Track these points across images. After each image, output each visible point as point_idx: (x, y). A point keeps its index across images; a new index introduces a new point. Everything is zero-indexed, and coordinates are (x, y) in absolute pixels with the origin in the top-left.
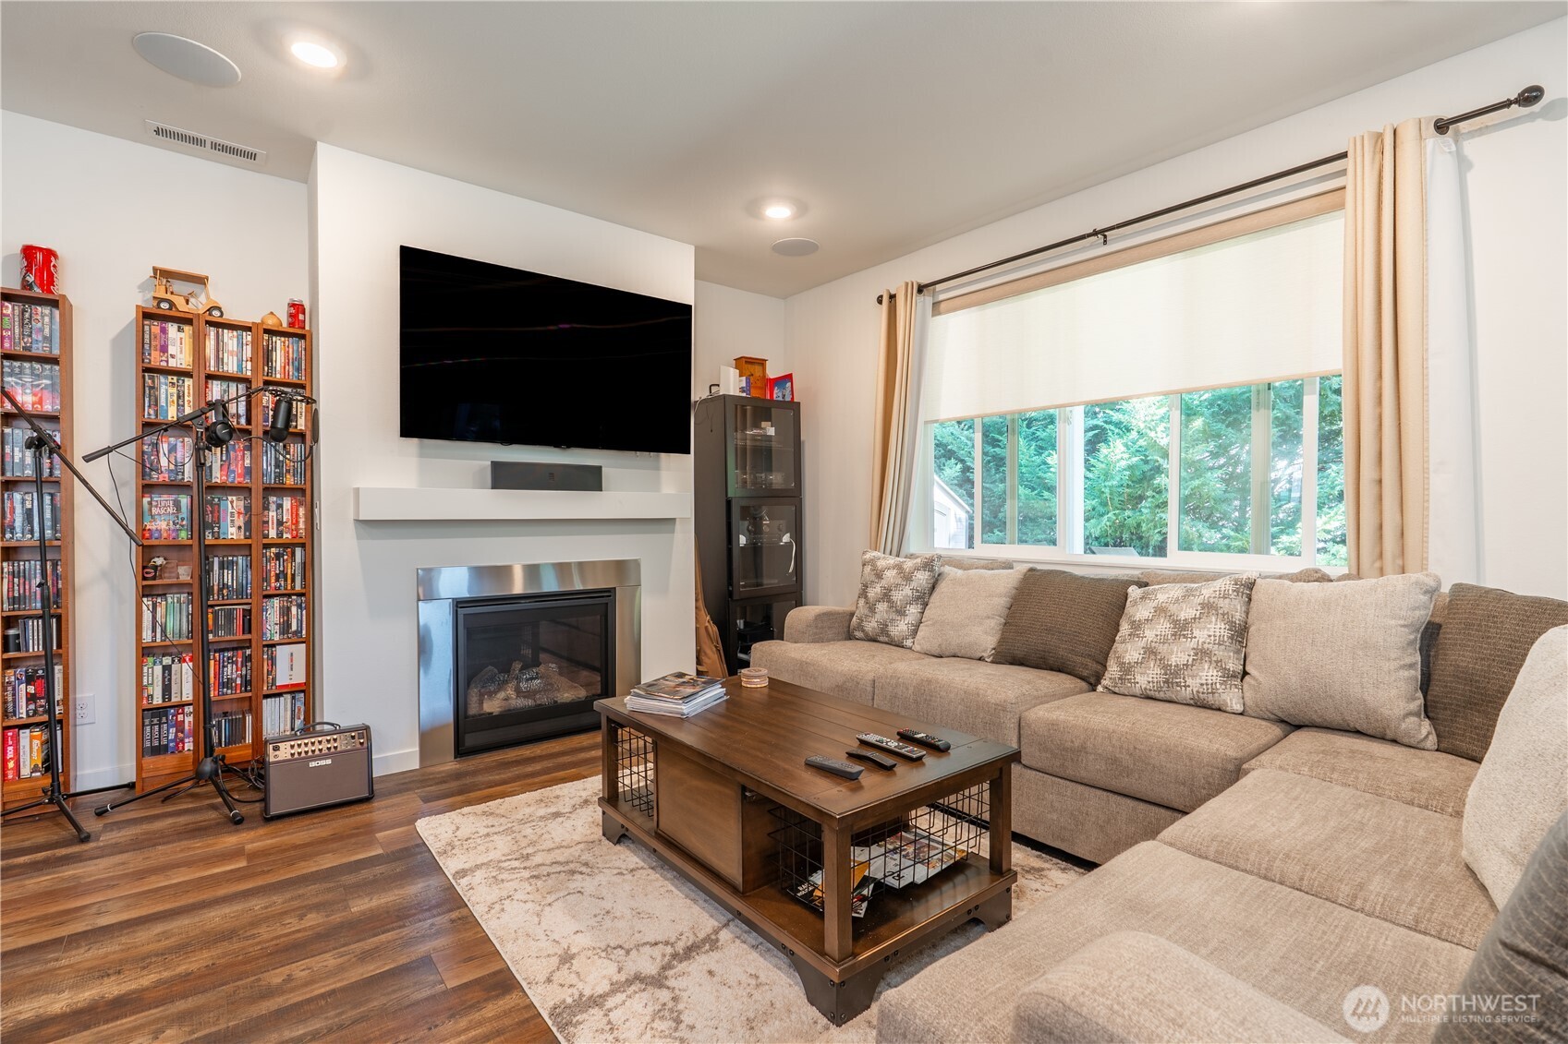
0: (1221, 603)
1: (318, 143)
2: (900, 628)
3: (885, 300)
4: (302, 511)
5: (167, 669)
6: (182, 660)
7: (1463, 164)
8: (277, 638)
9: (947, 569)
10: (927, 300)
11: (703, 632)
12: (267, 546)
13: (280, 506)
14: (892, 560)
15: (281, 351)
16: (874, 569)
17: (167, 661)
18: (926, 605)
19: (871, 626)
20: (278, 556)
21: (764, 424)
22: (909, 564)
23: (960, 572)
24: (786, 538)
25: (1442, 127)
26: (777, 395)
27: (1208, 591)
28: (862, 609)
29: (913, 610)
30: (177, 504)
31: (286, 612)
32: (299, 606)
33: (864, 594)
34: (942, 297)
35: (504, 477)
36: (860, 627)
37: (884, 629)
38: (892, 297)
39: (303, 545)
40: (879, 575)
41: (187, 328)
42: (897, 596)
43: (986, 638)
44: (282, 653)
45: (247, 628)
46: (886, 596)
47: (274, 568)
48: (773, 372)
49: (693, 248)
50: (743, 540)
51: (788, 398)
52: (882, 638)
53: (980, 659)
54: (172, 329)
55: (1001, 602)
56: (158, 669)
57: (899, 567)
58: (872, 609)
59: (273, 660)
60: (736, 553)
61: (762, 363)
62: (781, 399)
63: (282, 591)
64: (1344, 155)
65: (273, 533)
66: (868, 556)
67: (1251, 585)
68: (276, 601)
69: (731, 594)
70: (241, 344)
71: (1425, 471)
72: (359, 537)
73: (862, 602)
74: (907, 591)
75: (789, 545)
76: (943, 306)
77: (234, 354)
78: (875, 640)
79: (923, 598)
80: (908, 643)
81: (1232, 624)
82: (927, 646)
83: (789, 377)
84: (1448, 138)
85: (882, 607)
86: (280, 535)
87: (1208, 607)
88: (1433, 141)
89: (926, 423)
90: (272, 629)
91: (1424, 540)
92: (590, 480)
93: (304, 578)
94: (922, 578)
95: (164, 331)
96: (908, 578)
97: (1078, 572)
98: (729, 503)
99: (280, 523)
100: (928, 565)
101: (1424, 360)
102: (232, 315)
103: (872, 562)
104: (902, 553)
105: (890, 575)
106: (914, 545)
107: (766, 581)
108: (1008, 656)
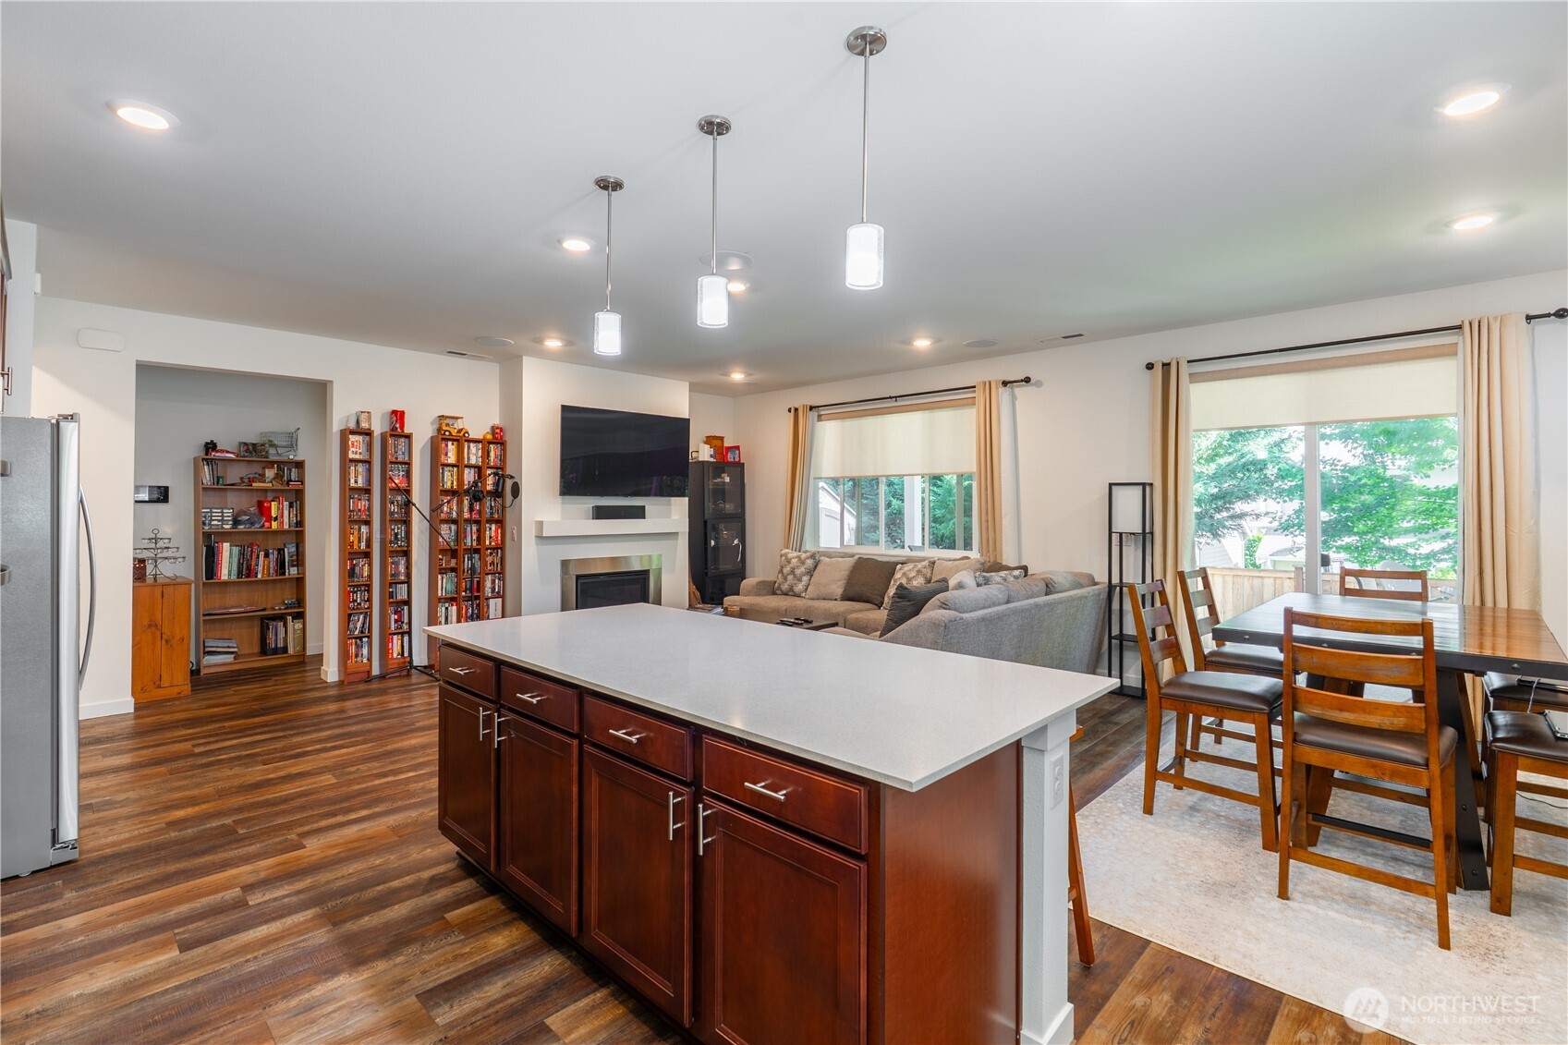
0: (923, 570)
1: (524, 357)
2: (799, 588)
3: (793, 410)
4: (499, 531)
5: (447, 609)
6: (452, 605)
7: (1014, 398)
8: (490, 595)
9: (822, 558)
10: (814, 414)
11: (692, 594)
12: (487, 549)
13: (490, 529)
14: (795, 554)
15: (494, 451)
16: (787, 558)
17: (447, 605)
18: (812, 576)
19: (785, 587)
20: (491, 554)
21: (723, 475)
22: (804, 556)
23: (828, 560)
24: (736, 542)
25: (1005, 383)
26: (730, 457)
27: (920, 566)
28: (780, 579)
29: (805, 579)
30: (450, 529)
31: (493, 582)
32: (499, 579)
33: (781, 571)
34: (822, 413)
35: (600, 513)
36: (779, 588)
37: (791, 589)
38: (796, 410)
39: (501, 548)
40: (789, 561)
41: (455, 443)
42: (798, 572)
43: (838, 590)
44: (492, 602)
45: (478, 590)
46: (792, 572)
47: (489, 559)
48: (727, 444)
49: (688, 384)
50: (713, 543)
51: (737, 460)
52: (790, 593)
53: (836, 600)
54: (450, 443)
55: (845, 573)
56: (444, 609)
57: (799, 557)
58: (785, 579)
59: (488, 606)
60: (709, 550)
61: (721, 439)
62: (732, 460)
63: (492, 571)
64: (975, 387)
65: (487, 543)
66: (783, 552)
67: (934, 563)
68: (490, 576)
69: (706, 574)
70: (477, 450)
71: (1001, 517)
72: (537, 544)
73: (780, 575)
74: (803, 569)
75: (738, 545)
76: (823, 417)
77: (474, 455)
78: (787, 595)
79: (810, 573)
80: (803, 595)
81: (926, 578)
82: (811, 596)
83: (738, 448)
84: (1008, 389)
85: (790, 577)
86: (490, 544)
87: (919, 572)
88: (1001, 389)
89: (815, 478)
90: (488, 592)
91: (1001, 544)
92: (639, 513)
93: (501, 565)
94: (810, 562)
95: (447, 445)
96: (803, 563)
97: (879, 559)
98: (705, 522)
99: (490, 537)
100: (813, 556)
101: (1000, 474)
102: (472, 436)
103: (786, 555)
104: (802, 550)
105: (794, 561)
106: (809, 546)
107: (721, 567)
108: (847, 597)
